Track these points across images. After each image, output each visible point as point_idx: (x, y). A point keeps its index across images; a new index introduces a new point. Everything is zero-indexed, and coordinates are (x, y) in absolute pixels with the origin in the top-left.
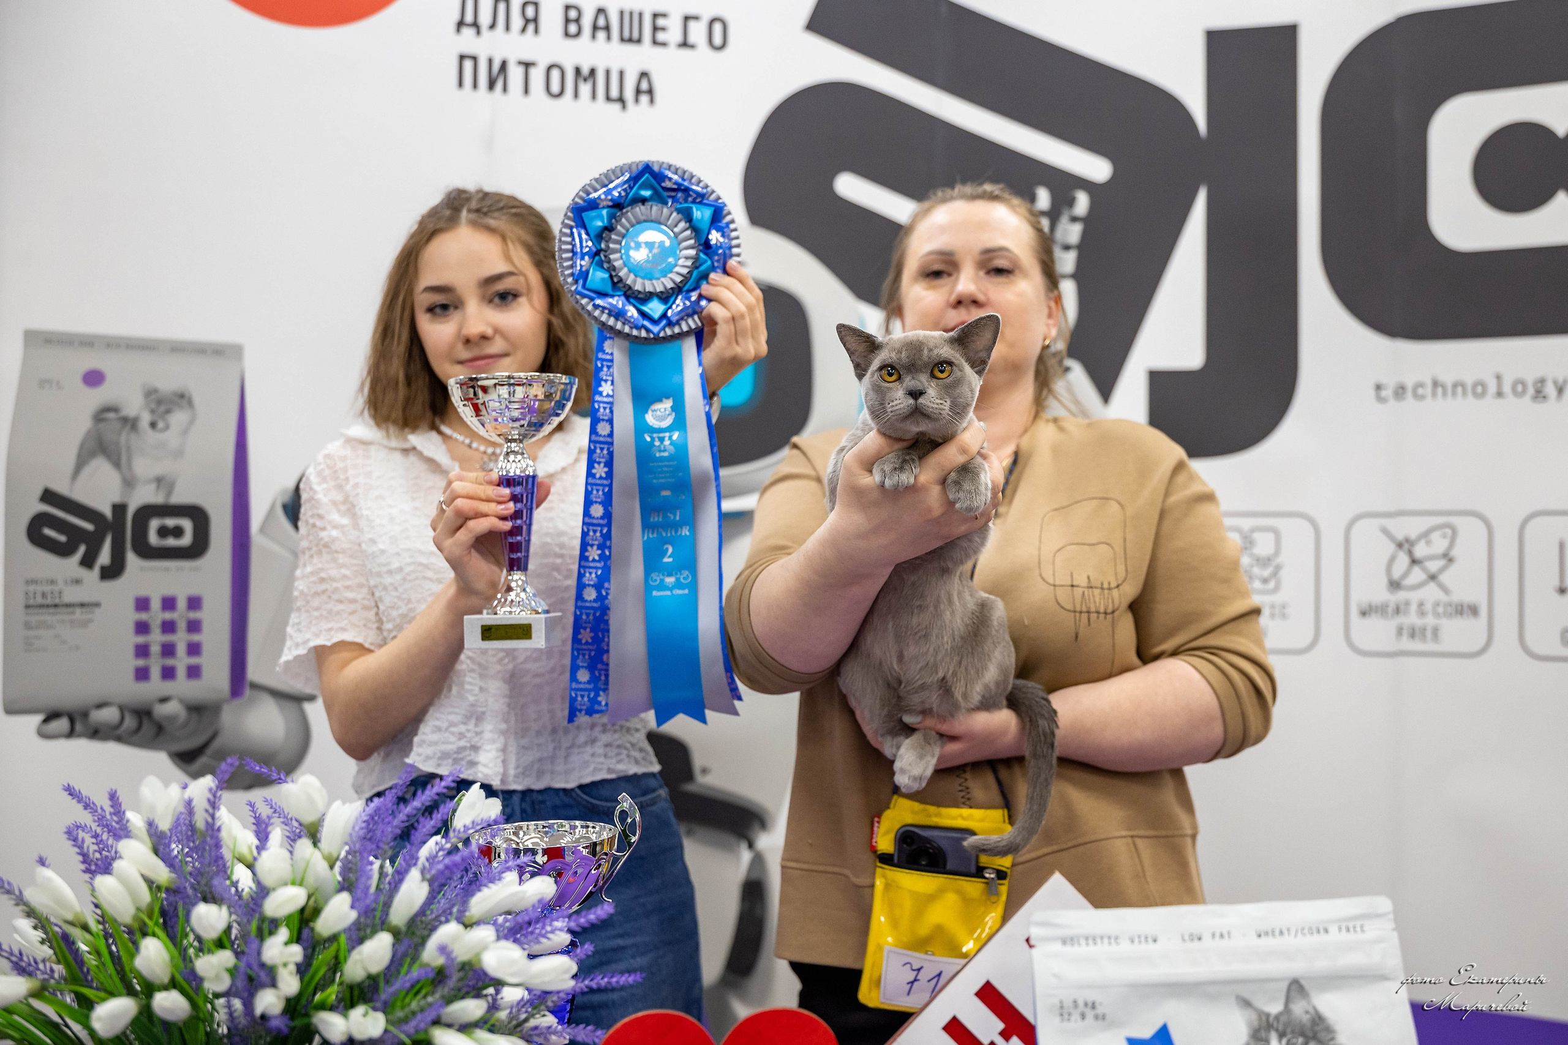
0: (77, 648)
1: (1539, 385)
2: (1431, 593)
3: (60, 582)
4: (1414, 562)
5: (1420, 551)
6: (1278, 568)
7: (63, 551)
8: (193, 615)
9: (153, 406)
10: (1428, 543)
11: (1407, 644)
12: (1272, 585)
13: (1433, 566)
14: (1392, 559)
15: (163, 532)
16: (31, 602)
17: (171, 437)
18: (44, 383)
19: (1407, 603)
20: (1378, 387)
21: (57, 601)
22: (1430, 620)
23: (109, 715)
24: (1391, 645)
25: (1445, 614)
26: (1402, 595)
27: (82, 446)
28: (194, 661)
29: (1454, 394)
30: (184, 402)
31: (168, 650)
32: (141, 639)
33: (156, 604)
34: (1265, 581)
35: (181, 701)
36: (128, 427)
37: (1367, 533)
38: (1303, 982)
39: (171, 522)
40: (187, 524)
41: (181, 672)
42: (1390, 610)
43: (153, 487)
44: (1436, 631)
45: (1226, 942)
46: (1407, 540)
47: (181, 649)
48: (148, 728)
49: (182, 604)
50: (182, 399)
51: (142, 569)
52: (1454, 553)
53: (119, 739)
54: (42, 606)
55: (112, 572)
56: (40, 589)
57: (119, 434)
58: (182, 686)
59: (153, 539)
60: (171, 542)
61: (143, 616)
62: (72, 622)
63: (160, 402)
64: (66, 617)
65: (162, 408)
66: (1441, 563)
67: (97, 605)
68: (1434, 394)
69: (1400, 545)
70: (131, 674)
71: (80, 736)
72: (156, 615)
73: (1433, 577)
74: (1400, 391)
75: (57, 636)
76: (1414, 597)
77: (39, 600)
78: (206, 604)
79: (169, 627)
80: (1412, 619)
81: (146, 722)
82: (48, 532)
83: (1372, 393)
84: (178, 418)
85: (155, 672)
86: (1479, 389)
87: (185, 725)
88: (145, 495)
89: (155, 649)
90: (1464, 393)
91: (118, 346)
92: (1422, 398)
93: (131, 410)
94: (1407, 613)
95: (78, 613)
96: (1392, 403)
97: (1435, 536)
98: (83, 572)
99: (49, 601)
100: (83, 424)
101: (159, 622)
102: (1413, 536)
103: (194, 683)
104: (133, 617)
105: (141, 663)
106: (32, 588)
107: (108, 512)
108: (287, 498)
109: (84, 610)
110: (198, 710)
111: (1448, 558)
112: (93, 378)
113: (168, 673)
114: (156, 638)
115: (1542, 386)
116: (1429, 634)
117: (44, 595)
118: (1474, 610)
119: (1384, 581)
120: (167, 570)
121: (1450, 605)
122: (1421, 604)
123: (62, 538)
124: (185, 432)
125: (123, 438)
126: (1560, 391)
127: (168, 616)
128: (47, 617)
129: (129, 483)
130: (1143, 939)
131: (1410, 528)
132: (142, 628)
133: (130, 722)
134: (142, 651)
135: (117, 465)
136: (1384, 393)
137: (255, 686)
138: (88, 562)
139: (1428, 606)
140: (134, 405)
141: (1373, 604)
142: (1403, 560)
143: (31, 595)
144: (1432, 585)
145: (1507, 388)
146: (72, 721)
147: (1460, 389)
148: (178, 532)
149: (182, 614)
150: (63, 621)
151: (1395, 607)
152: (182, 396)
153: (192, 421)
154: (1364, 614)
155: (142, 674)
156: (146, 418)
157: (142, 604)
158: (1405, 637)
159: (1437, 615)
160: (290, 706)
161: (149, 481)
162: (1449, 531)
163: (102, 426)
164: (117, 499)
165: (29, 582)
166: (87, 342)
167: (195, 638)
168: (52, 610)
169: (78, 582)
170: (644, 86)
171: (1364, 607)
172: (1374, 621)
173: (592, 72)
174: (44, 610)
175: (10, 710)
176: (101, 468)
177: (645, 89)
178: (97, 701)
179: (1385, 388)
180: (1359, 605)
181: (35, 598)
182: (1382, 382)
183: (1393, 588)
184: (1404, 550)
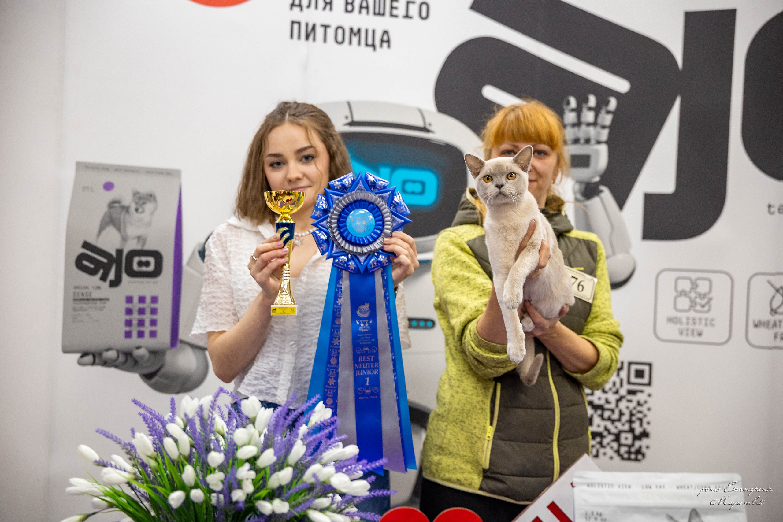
0: (98, 321)
3: (90, 288)
6: (710, 299)
7: (92, 272)
8: (153, 306)
9: (137, 200)
11: (779, 343)
12: (706, 308)
14: (773, 297)
15: (140, 264)
16: (77, 298)
17: (145, 216)
18: (85, 188)
19: (780, 321)
20: (770, 206)
21: (89, 297)
23: (112, 354)
24: (771, 343)
26: (777, 317)
27: (102, 221)
28: (153, 328)
30: (152, 199)
31: (141, 323)
32: (128, 317)
33: (136, 300)
34: (703, 306)
35: (147, 348)
36: (125, 210)
37: (760, 284)
38: (699, 511)
39: (144, 259)
40: (152, 260)
41: (147, 334)
42: (771, 325)
43: (135, 241)
45: (662, 490)
46: (782, 288)
47: (147, 323)
48: (130, 362)
49: (148, 300)
50: (151, 197)
51: (130, 282)
53: (116, 367)
54: (81, 300)
55: (115, 283)
56: (80, 291)
57: (120, 214)
58: (147, 341)
59: (135, 267)
60: (144, 269)
61: (130, 306)
62: (95, 308)
63: (140, 198)
64: (93, 305)
65: (141, 202)
67: (108, 300)
69: (778, 291)
70: (122, 334)
71: (98, 364)
72: (136, 305)
74: (781, 209)
75: (88, 315)
77: (80, 297)
78: (160, 300)
79: (142, 311)
81: (129, 359)
82: (85, 263)
83: (767, 209)
84: (149, 207)
85: (135, 334)
87: (148, 360)
88: (132, 245)
89: (135, 322)
91: (120, 170)
93: (126, 203)
94: (780, 326)
95: (99, 304)
96: (777, 214)
98: (101, 283)
99: (85, 297)
101: (137, 309)
103: (153, 340)
104: (125, 305)
105: (128, 329)
106: (77, 291)
107: (114, 253)
108: (200, 248)
109: (101, 302)
110: (154, 353)
112: (109, 186)
113: (141, 334)
114: (135, 317)
117: (82, 294)
119: (769, 309)
120: (142, 283)
123: (92, 266)
124: (152, 214)
125: (122, 216)
127: (142, 306)
128: (84, 305)
129: (124, 239)
130: (624, 486)
132: (129, 311)
133: (122, 358)
134: (128, 323)
135: (119, 229)
136: (772, 210)
137: (183, 342)
138: (104, 278)
140: (128, 200)
141: (763, 320)
142: (779, 299)
143: (77, 294)
146: (94, 357)
148: (147, 264)
149: (147, 305)
150: (91, 308)
151: (774, 323)
152: (151, 196)
153: (156, 208)
154: (756, 326)
155: (128, 335)
156: (133, 207)
157: (129, 300)
158: (778, 339)
160: (199, 352)
161: (134, 238)
163: (112, 210)
164: (118, 247)
165: (76, 287)
166: (106, 168)
167: (154, 317)
168: (86, 302)
169: (99, 288)
170: (385, 38)
171: (756, 322)
172: (762, 330)
173: (359, 30)
174: (82, 302)
175: (65, 351)
176: (111, 231)
177: (386, 40)
178: (106, 347)
179: (773, 207)
180: (754, 321)
181: (78, 296)
182: (772, 203)
183: (773, 313)
184: (780, 294)
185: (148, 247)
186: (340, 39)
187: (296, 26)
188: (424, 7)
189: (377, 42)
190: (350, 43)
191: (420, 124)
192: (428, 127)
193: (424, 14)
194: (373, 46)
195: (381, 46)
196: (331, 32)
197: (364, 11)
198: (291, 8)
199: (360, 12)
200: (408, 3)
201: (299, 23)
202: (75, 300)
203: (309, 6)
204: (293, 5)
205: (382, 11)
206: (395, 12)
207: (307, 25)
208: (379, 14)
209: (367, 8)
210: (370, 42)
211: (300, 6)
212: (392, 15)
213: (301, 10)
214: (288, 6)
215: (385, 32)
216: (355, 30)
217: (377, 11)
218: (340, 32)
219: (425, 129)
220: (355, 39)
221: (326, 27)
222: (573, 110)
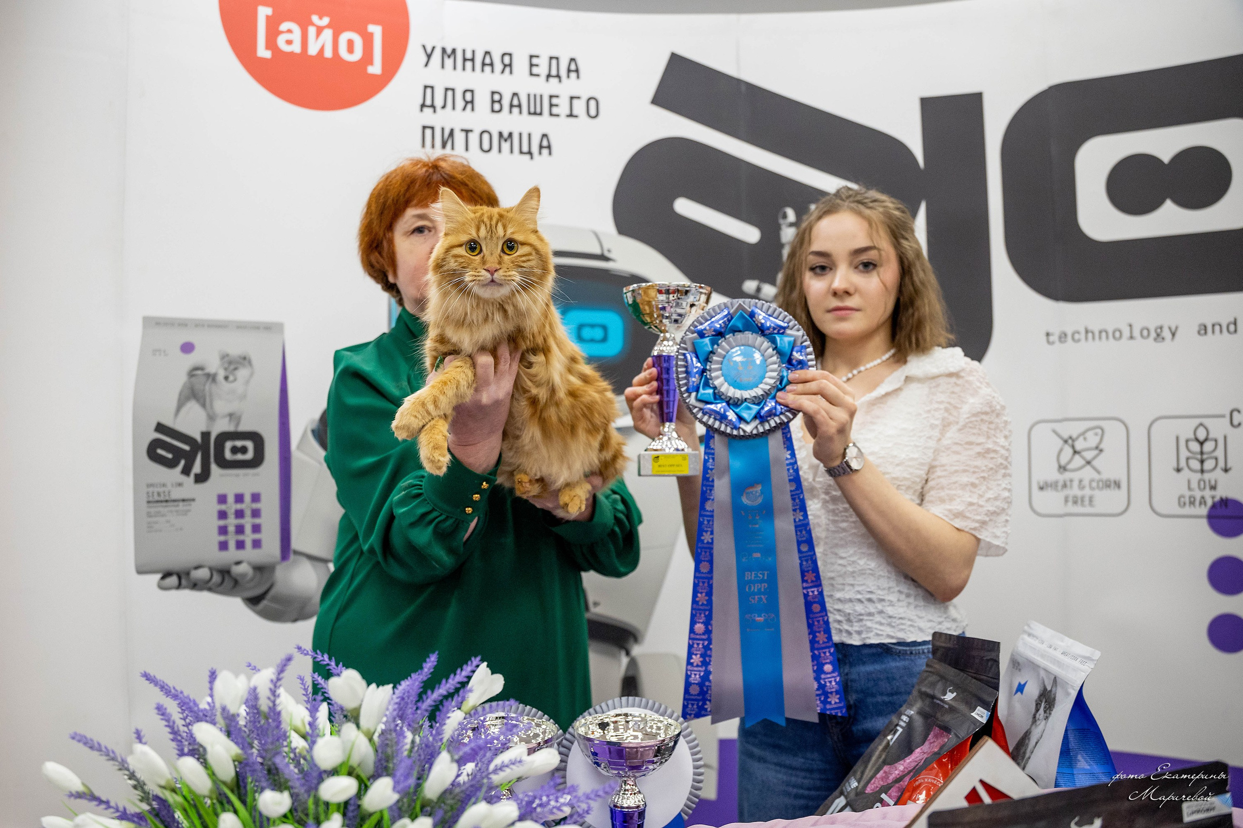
0: (181, 529)
1: (1159, 330)
2: (1088, 474)
3: (169, 485)
4: (1075, 452)
5: (1079, 445)
7: (170, 464)
8: (255, 506)
9: (226, 365)
10: (1085, 439)
11: (1071, 508)
13: (1089, 455)
14: (1061, 450)
15: (235, 450)
16: (151, 499)
17: (238, 386)
18: (156, 352)
19: (1071, 481)
20: (1048, 334)
21: (167, 498)
22: (1087, 492)
23: (202, 574)
24: (1060, 509)
25: (1098, 487)
26: (1067, 475)
27: (180, 394)
28: (257, 536)
29: (1100, 338)
30: (246, 363)
31: (240, 530)
32: (222, 523)
33: (231, 499)
35: (249, 563)
36: (210, 380)
37: (1042, 433)
39: (239, 443)
40: (249, 445)
41: (249, 544)
42: (1060, 486)
43: (227, 420)
44: (1091, 499)
46: (1071, 438)
47: (248, 529)
48: (228, 583)
49: (248, 498)
50: (245, 360)
51: (222, 476)
52: (1102, 446)
53: (210, 589)
54: (157, 502)
55: (203, 477)
56: (156, 490)
57: (204, 385)
58: (249, 554)
59: (228, 455)
60: (239, 457)
61: (223, 507)
62: (177, 511)
63: (230, 363)
64: (173, 509)
65: (232, 367)
66: (1096, 452)
67: (193, 500)
68: (1086, 338)
69: (1066, 442)
70: (216, 547)
71: (185, 588)
72: (231, 506)
73: (1088, 463)
74: (1063, 337)
75: (168, 522)
76: (1076, 476)
77: (156, 498)
78: (263, 498)
79: (239, 514)
80: (1075, 491)
81: (227, 578)
82: (160, 451)
83: (1045, 338)
84: (242, 373)
85: (232, 545)
86: (1117, 334)
87: (252, 580)
88: (222, 426)
89: (231, 529)
90: (1107, 337)
91: (203, 326)
92: (1079, 341)
93: (211, 369)
94: (1071, 487)
95: (181, 506)
96: (1057, 343)
97: (1089, 434)
98: (183, 478)
99: (162, 498)
100: (180, 379)
101: (233, 511)
102: (1074, 436)
103: (257, 551)
104: (217, 507)
105: (222, 538)
106: (151, 489)
107: (198, 438)
109: (185, 503)
110: (260, 569)
111: (1099, 449)
112: (188, 348)
113: (240, 545)
114: (232, 522)
115: (1161, 331)
116: (1087, 502)
117: (159, 494)
118: (1118, 485)
119: (1056, 466)
120: (237, 475)
121: (1102, 481)
122: (1081, 481)
123: (170, 456)
124: (247, 382)
125: (207, 387)
126: (1173, 335)
127: (239, 506)
128: (161, 508)
129: (212, 418)
131: (1072, 429)
132: (223, 515)
133: (217, 578)
134: (223, 530)
135: (204, 405)
136: (1051, 338)
137: (296, 553)
138: (186, 471)
139: (1086, 482)
140: (214, 365)
141: (1049, 481)
142: (1068, 451)
144: (1088, 467)
145: (1136, 333)
146: (180, 578)
147: (1104, 334)
148: (244, 450)
149: (247, 505)
150: (171, 512)
151: (1063, 483)
152: (245, 358)
153: (252, 375)
154: (1041, 488)
155: (223, 546)
156: (221, 374)
158: (1070, 504)
159: (1092, 488)
160: (320, 565)
161: (224, 416)
162: (1099, 431)
163: (193, 379)
164: (204, 429)
165: (149, 485)
166: (181, 324)
167: (257, 521)
168: (164, 504)
169: (180, 485)
170: (545, 143)
171: (1042, 484)
172: (1049, 494)
173: (510, 135)
174: (159, 504)
175: (140, 571)
176: (193, 408)
177: (546, 145)
178: (195, 564)
179: (1053, 335)
180: (1038, 483)
181: (153, 495)
182: (1051, 331)
183: (1062, 470)
184: (1069, 445)
185: (244, 427)
186: (486, 146)
187: (428, 132)
188: (592, 103)
189: (535, 149)
190: (500, 151)
191: (597, 251)
192: (606, 254)
193: (593, 112)
194: (530, 153)
195: (540, 153)
196: (474, 138)
197: (516, 110)
198: (421, 110)
199: (511, 112)
200: (572, 98)
201: (432, 128)
202: (149, 502)
203: (444, 107)
204: (423, 106)
205: (538, 111)
206: (555, 110)
207: (443, 129)
208: (535, 113)
209: (519, 106)
210: (525, 149)
211: (433, 106)
212: (551, 115)
213: (435, 111)
214: (419, 108)
215: (545, 136)
216: (506, 135)
217: (532, 110)
218: (486, 137)
219: (603, 257)
220: (506, 146)
221: (467, 131)
222: (791, 225)
